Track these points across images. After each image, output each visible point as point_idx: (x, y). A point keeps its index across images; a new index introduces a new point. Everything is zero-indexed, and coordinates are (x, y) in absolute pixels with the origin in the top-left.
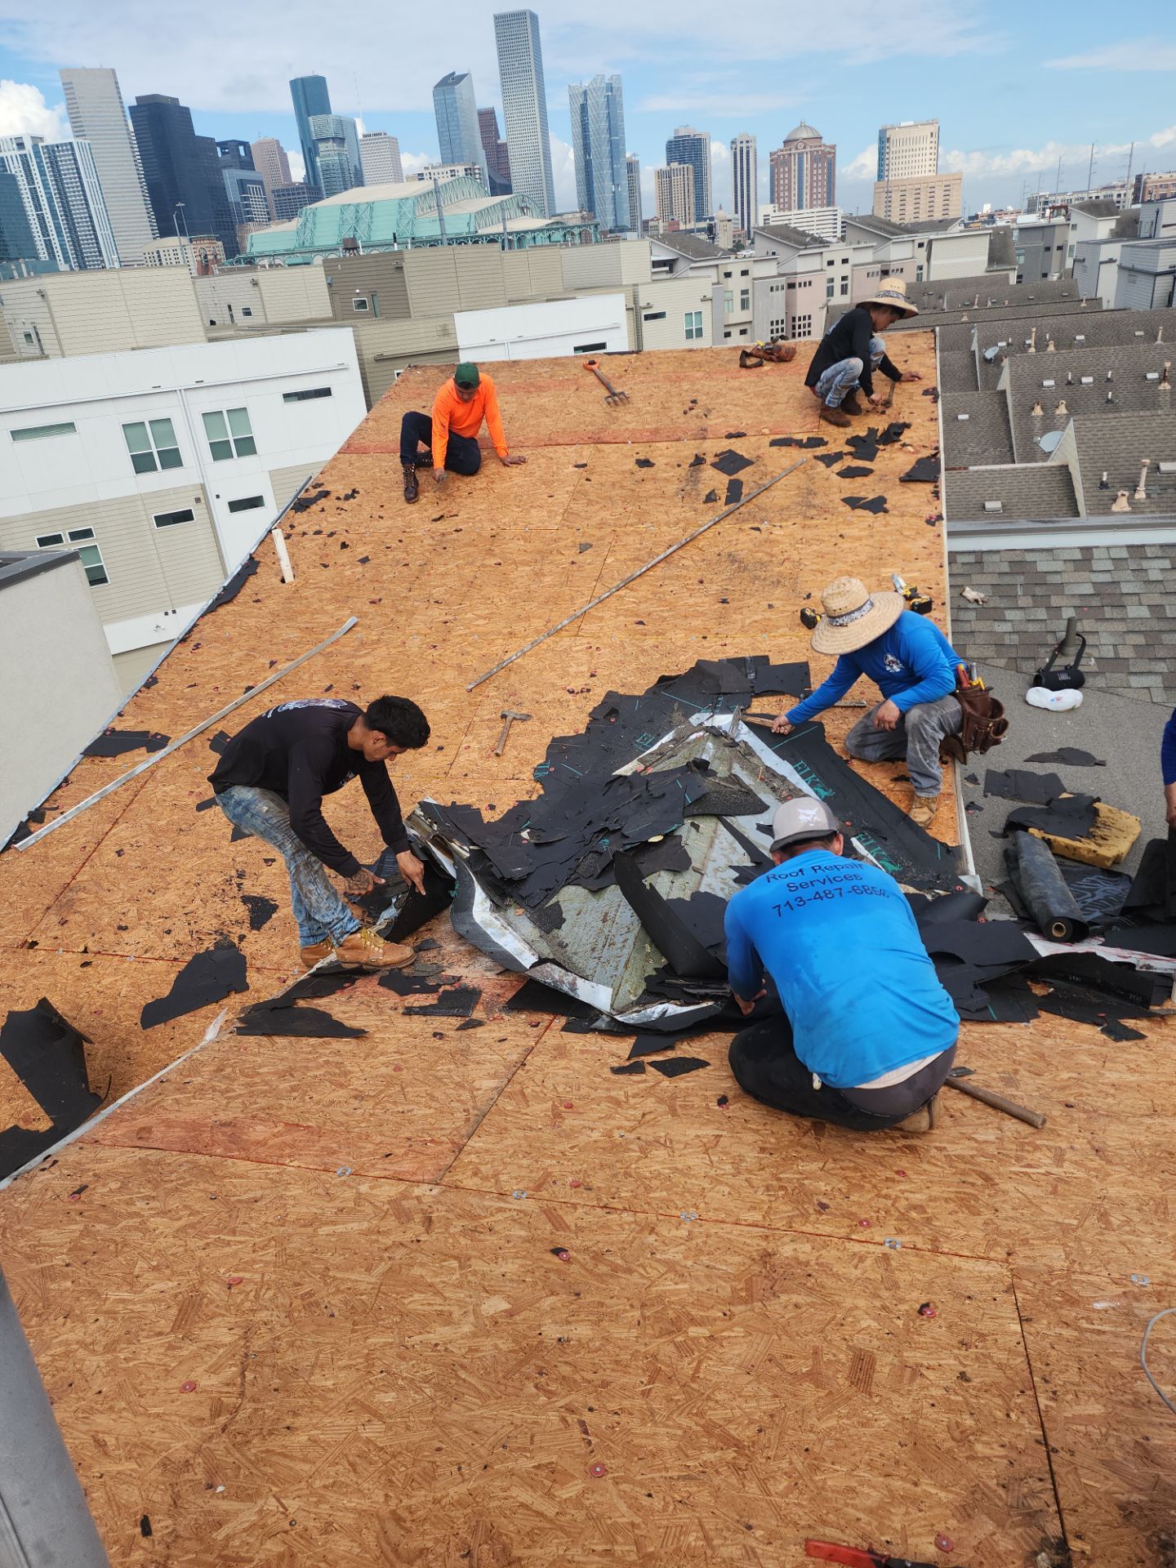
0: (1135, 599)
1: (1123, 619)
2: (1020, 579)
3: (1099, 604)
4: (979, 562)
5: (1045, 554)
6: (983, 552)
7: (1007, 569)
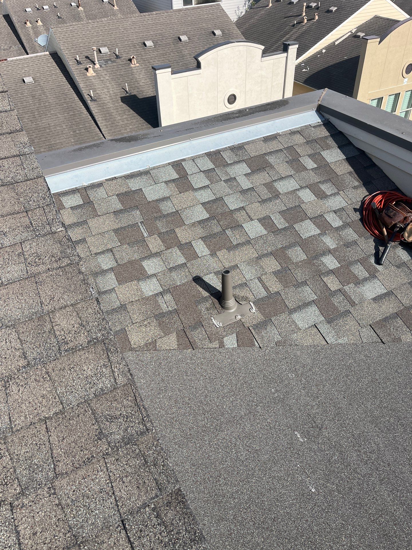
0: (243, 213)
1: (248, 242)
2: (136, 216)
3: (219, 229)
4: (88, 203)
5: (145, 177)
6: (86, 188)
7: (119, 206)
